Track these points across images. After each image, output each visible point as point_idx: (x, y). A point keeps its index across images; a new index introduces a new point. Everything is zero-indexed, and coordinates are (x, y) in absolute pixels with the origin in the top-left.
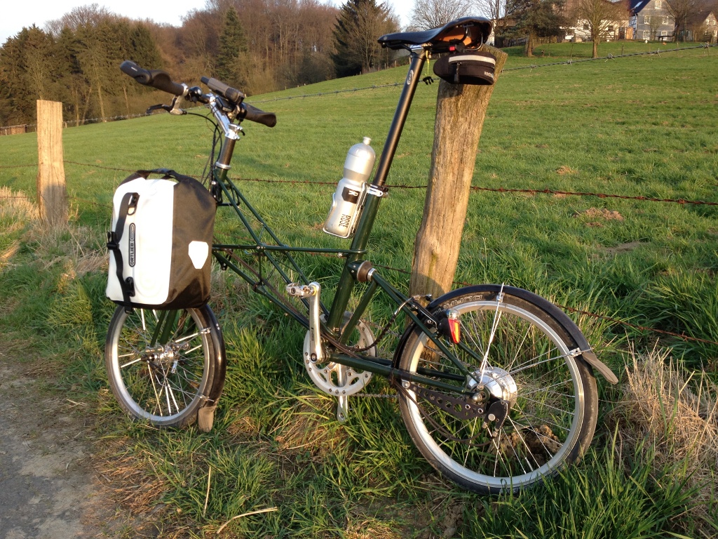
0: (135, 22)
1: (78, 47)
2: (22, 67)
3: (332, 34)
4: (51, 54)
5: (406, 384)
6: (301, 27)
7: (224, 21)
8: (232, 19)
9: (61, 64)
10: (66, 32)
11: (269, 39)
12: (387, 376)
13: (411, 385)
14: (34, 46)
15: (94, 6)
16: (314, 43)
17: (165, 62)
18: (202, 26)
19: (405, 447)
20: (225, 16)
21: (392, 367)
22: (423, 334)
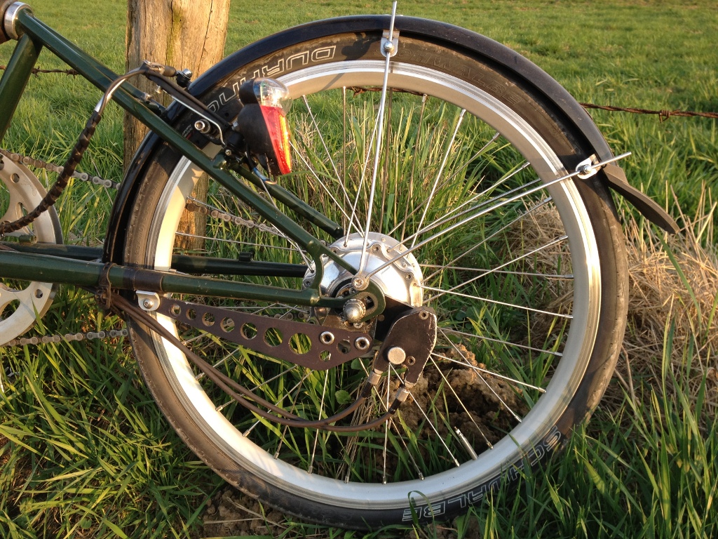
5: (150, 301)
12: (92, 285)
13: (163, 300)
19: (157, 447)
21: (104, 261)
22: (184, 164)
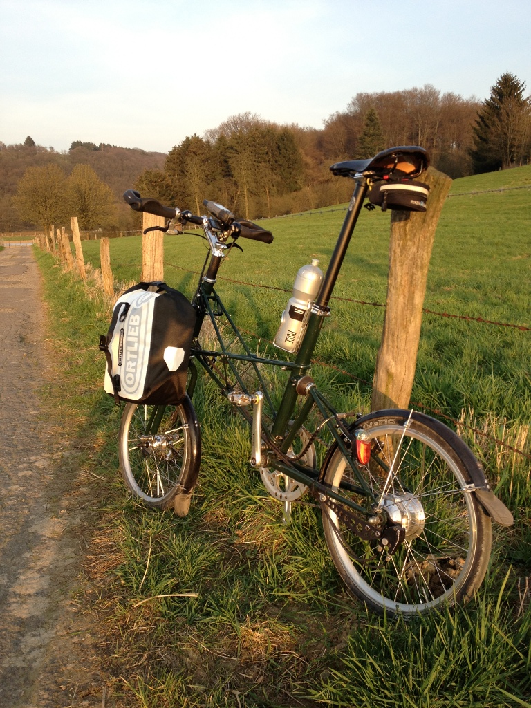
0: (282, 127)
1: (231, 153)
2: (183, 172)
3: (473, 131)
4: (207, 160)
6: (441, 125)
7: (364, 123)
8: (372, 120)
9: (216, 169)
10: (221, 139)
11: (408, 138)
13: (327, 499)
14: (194, 153)
15: (247, 114)
16: (453, 139)
17: (306, 164)
18: (343, 128)
20: (365, 117)
